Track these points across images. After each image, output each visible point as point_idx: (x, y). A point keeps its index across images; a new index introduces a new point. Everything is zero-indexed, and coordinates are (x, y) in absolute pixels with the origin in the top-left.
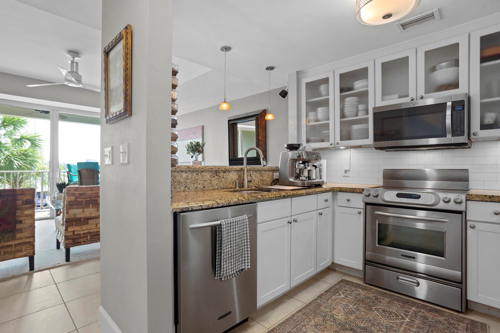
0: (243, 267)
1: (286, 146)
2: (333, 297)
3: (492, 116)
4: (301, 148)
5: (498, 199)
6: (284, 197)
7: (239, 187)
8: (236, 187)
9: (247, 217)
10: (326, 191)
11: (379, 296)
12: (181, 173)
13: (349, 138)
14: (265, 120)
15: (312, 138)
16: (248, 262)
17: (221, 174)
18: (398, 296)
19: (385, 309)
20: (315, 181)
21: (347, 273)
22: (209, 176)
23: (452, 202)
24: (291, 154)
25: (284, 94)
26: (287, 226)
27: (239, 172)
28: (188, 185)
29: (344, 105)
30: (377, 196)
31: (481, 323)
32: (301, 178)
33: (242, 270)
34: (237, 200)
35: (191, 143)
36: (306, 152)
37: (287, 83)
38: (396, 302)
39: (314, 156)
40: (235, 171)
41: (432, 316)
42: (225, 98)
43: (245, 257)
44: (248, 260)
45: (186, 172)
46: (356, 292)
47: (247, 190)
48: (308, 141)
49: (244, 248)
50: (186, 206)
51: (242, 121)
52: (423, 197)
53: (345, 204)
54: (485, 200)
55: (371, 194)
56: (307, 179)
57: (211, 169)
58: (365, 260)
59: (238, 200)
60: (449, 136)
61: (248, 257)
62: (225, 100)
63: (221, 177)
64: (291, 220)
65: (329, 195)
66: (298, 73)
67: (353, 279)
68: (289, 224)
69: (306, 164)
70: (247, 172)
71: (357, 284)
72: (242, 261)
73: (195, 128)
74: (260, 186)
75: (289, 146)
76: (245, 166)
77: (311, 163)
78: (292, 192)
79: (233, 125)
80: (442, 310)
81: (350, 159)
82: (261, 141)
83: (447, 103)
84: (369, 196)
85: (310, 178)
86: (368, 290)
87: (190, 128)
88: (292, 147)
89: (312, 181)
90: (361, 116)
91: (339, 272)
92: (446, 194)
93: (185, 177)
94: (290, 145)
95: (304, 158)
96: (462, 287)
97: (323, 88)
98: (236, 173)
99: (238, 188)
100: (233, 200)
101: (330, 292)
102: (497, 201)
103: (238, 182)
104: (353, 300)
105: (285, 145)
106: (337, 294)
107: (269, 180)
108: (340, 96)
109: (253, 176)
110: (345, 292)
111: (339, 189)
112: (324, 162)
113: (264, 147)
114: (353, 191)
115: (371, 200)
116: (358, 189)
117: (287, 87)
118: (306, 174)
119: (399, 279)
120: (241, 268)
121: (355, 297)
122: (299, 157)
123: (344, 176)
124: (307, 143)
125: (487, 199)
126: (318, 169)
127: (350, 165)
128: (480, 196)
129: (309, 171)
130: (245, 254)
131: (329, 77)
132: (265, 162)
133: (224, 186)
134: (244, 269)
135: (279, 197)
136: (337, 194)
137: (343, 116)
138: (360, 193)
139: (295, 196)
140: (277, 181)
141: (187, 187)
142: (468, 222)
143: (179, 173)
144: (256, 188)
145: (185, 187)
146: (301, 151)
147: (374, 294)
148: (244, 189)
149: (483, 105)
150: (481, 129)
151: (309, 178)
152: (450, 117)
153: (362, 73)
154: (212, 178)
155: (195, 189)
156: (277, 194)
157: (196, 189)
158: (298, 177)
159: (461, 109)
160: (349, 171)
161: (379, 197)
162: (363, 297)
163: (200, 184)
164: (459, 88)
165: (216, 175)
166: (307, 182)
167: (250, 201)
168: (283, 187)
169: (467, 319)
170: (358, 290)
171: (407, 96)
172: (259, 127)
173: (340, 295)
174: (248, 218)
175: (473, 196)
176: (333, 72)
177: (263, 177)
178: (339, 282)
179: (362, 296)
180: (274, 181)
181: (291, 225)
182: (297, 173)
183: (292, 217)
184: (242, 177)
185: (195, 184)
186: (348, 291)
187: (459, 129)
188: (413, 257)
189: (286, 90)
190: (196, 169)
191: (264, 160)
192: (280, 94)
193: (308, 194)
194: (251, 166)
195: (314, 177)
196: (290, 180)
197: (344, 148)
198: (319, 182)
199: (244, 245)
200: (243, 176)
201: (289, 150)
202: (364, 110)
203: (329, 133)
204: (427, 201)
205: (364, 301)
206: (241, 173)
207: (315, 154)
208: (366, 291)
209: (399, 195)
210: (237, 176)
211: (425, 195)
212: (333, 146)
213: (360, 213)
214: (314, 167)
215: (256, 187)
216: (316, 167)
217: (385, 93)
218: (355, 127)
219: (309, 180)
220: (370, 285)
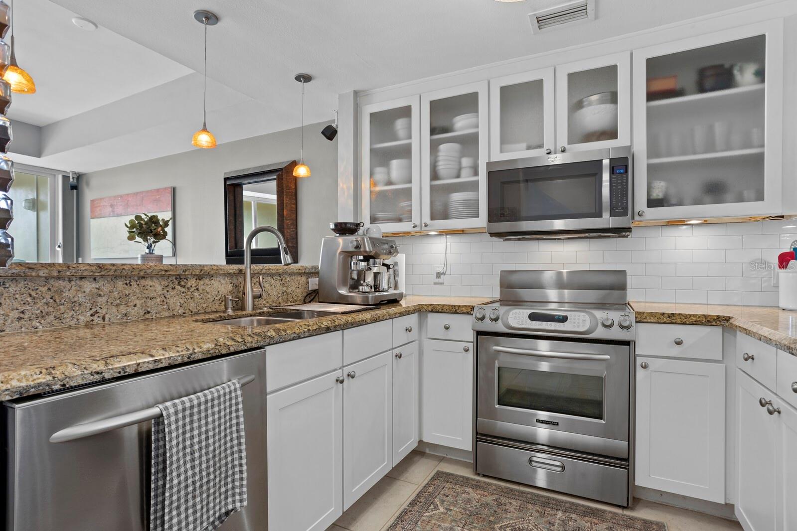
0: (230, 507)
1: (332, 226)
2: (425, 514)
3: (662, 186)
4: (361, 231)
5: (681, 320)
6: (328, 330)
7: (234, 309)
8: (226, 308)
9: (238, 386)
10: (408, 312)
11: (502, 498)
12: (78, 282)
13: (446, 216)
14: (296, 179)
15: (380, 215)
16: (241, 493)
17: (192, 282)
18: (532, 493)
19: (516, 525)
20: (385, 293)
21: (444, 457)
22: (159, 288)
23: (616, 327)
24: (343, 242)
25: (330, 133)
26: (334, 388)
27: (234, 278)
28: (100, 311)
29: (436, 157)
30: (496, 320)
31: (657, 524)
32: (360, 287)
33: (227, 513)
34: (213, 346)
35: (138, 218)
36: (371, 238)
37: (336, 113)
38: (530, 506)
39: (386, 246)
40: (225, 275)
41: (589, 524)
42: (205, 123)
43: (233, 481)
44: (241, 486)
45: (95, 279)
46: (463, 495)
47: (251, 316)
48: (373, 220)
49: (233, 460)
50: (39, 381)
51: (252, 181)
52: (571, 319)
53: (442, 333)
54: (662, 321)
55: (487, 316)
56: (373, 290)
57: (166, 271)
58: (477, 433)
59: (216, 345)
60: (606, 215)
61: (241, 479)
62: (205, 125)
63: (192, 290)
64: (343, 376)
65: (412, 320)
66: (356, 93)
67: (456, 467)
68: (339, 384)
69: (371, 261)
70: (251, 277)
71: (463, 477)
72: (227, 491)
73: (158, 190)
74: (282, 304)
75: (339, 227)
76: (247, 264)
77: (380, 259)
78: (345, 317)
79: (234, 188)
80: (601, 509)
81: (445, 253)
82: (287, 220)
83: (603, 160)
84: (483, 319)
85: (379, 288)
86: (484, 489)
87: (147, 192)
88: (343, 229)
89: (382, 294)
90: (466, 177)
91: (430, 456)
92: (606, 312)
93: (91, 291)
94: (341, 224)
95: (368, 250)
96: (629, 466)
97: (400, 124)
98: (228, 280)
99: (230, 312)
100: (201, 347)
101: (418, 503)
102: (680, 322)
103: (230, 298)
104: (460, 516)
105: (331, 224)
106: (432, 507)
107: (300, 293)
108: (432, 141)
109: (267, 285)
110: (445, 499)
111: (430, 307)
112: (401, 259)
113: (293, 231)
114: (454, 310)
115: (487, 326)
116: (463, 306)
117: (336, 121)
118: (370, 279)
119: (533, 463)
120: (223, 510)
121: (464, 509)
122: (357, 247)
123: (435, 284)
124: (371, 223)
125: (665, 320)
126: (391, 271)
127: (446, 264)
128: (655, 314)
129: (376, 275)
130: (233, 474)
131: (412, 105)
132: (288, 256)
133: (199, 308)
134: (234, 509)
135: (316, 330)
136: (427, 317)
137: (435, 176)
138: (468, 313)
139: (350, 326)
140: (315, 294)
141: (98, 315)
142: (637, 358)
143: (73, 283)
144: (270, 310)
145: (92, 315)
146: (361, 235)
147: (493, 494)
148: (244, 313)
149: (651, 168)
150: (648, 206)
151: (376, 288)
152: (609, 184)
153: (468, 103)
154: (168, 291)
155: (122, 318)
156: (313, 323)
157: (125, 318)
158: (355, 286)
159: (622, 171)
160: (444, 274)
161: (500, 321)
162: (477, 504)
163: (135, 306)
164: (617, 138)
165: (179, 284)
166: (372, 297)
167: (249, 345)
168: (328, 307)
169: (637, 519)
170: (467, 489)
171: (540, 146)
172: (283, 193)
173: (436, 508)
174: (243, 385)
175: (645, 315)
176: (418, 96)
177: (287, 287)
178: (433, 479)
179: (474, 502)
180: (309, 294)
181: (343, 386)
182: (353, 279)
183: (345, 368)
184: (242, 288)
185: (122, 307)
186: (450, 497)
187: (620, 204)
188: (555, 423)
189: (334, 125)
190: (125, 273)
191: (287, 253)
192: (323, 133)
193: (375, 320)
194: (260, 266)
195: (385, 285)
196: (340, 291)
197: (436, 233)
198: (395, 294)
199: (232, 454)
200: (244, 287)
201: (338, 235)
202: (470, 167)
203: (411, 205)
204: (578, 327)
205: (480, 514)
206: (240, 280)
207: (387, 243)
208: (480, 492)
209: (533, 317)
210: (231, 285)
211: (575, 316)
212: (417, 229)
213: (467, 350)
214: (386, 267)
215: (270, 308)
216: (388, 267)
217: (505, 140)
218: (456, 197)
219: (376, 291)
220: (484, 476)
